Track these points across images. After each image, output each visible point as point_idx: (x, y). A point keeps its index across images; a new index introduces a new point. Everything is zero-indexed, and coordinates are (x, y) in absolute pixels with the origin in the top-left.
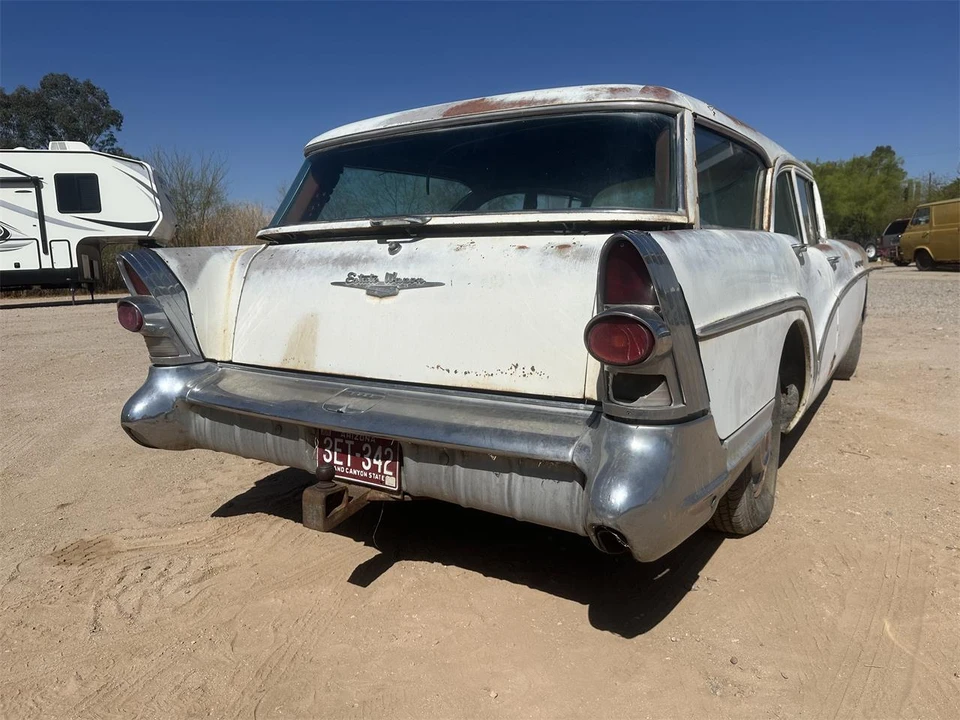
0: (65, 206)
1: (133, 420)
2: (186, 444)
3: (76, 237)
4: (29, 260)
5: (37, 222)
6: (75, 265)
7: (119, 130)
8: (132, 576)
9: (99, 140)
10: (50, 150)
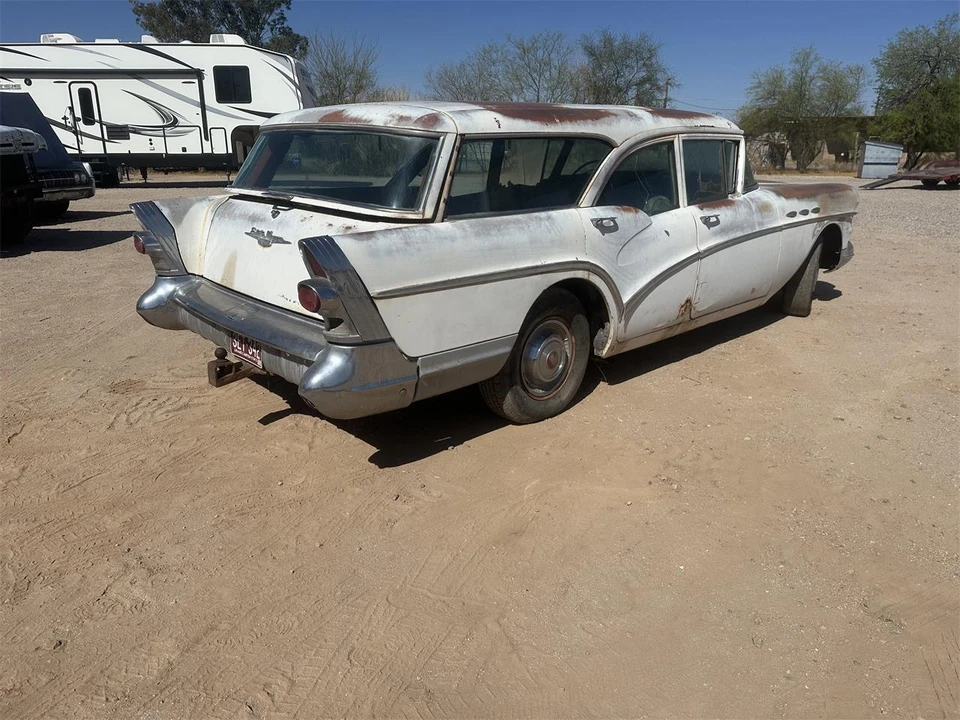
0: (223, 96)
1: (143, 309)
2: (178, 326)
3: (231, 125)
4: (192, 144)
5: (199, 110)
6: (230, 151)
7: (289, 9)
8: (145, 403)
9: (272, 18)
10: (211, 43)
